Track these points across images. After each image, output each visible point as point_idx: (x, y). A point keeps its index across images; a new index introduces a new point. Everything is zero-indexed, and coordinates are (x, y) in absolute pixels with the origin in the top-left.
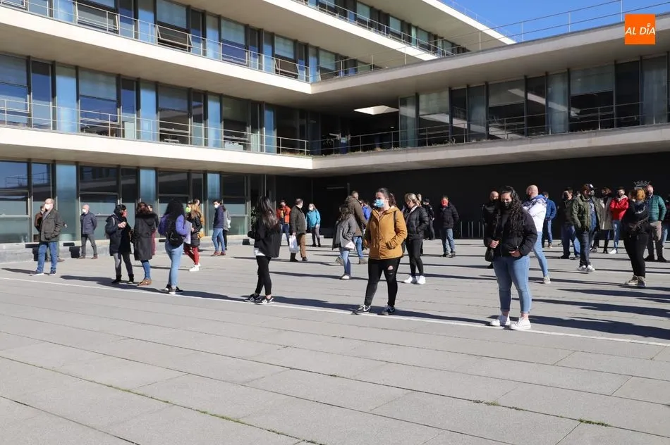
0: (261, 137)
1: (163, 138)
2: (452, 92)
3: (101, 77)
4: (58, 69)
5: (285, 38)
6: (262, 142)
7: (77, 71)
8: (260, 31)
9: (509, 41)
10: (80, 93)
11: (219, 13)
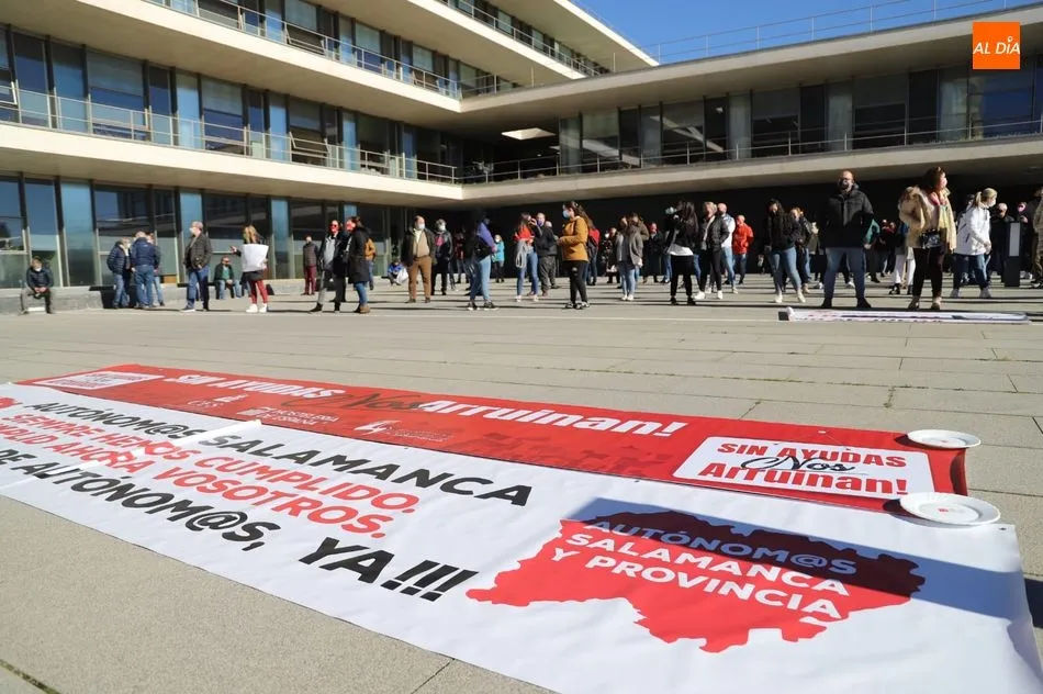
0: (401, 161)
1: (296, 159)
2: (621, 112)
3: (226, 88)
4: (179, 77)
5: (424, 48)
6: (401, 166)
7: (199, 80)
8: (396, 39)
9: (653, 63)
10: (204, 106)
11: (353, 15)
